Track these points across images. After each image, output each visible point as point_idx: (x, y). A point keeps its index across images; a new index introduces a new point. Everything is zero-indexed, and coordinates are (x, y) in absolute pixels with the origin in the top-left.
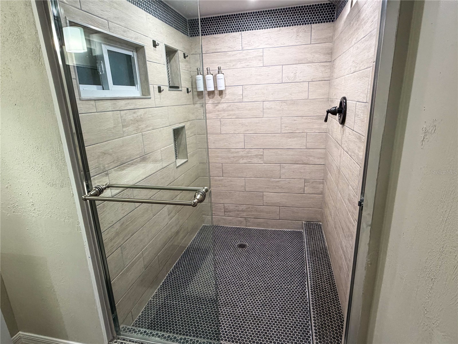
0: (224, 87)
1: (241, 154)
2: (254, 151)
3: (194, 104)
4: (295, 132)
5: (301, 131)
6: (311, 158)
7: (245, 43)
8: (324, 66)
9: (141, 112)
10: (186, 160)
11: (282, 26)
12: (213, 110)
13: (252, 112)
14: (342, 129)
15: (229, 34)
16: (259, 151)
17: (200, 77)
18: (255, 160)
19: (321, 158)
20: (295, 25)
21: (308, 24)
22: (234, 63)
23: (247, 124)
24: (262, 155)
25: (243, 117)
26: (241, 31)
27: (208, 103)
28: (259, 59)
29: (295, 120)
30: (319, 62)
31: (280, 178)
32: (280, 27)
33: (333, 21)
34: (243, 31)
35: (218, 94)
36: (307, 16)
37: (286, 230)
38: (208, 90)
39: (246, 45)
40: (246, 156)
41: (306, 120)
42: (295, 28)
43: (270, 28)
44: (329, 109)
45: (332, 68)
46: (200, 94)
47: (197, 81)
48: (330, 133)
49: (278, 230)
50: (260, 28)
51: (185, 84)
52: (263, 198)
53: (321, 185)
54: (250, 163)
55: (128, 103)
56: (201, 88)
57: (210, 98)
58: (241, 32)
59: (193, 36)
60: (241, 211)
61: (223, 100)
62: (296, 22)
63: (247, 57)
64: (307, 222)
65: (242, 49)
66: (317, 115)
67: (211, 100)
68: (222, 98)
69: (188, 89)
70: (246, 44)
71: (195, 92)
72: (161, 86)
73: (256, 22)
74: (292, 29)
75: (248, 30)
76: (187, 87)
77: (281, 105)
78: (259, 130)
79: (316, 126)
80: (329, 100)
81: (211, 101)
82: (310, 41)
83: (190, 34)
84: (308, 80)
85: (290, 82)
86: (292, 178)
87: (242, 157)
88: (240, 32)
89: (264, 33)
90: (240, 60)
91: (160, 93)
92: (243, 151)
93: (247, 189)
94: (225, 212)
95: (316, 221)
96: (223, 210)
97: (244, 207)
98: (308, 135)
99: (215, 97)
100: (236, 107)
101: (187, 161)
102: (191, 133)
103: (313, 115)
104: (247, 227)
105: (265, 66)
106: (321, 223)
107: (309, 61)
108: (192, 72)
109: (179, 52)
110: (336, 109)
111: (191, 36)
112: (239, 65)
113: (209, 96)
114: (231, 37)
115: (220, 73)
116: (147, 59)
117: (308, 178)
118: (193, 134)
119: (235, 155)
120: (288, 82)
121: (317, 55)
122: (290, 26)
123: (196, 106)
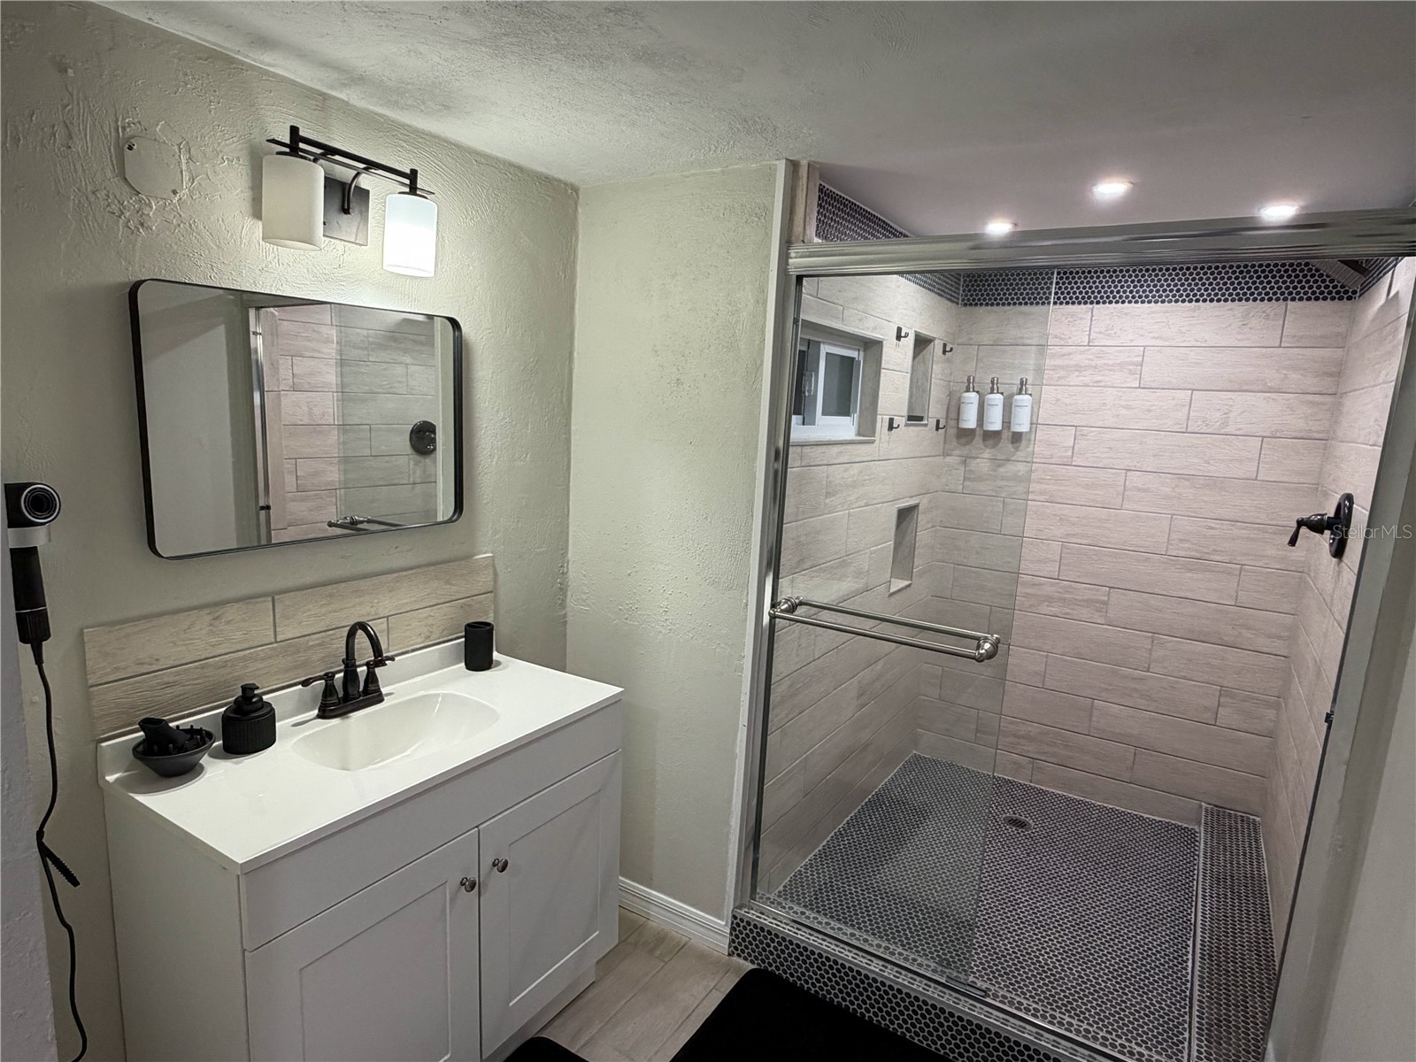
0: (1029, 426)
1: (1048, 590)
2: (1085, 589)
3: (945, 454)
4: (1206, 556)
5: (1226, 559)
6: (1247, 634)
7: (1097, 330)
8: (1313, 403)
9: (855, 469)
10: (907, 583)
11: (1205, 301)
12: (990, 475)
13: (1094, 492)
14: (1337, 568)
15: (1061, 306)
16: (1097, 590)
17: (972, 397)
18: (1084, 613)
19: (1280, 638)
20: (1240, 300)
21: (1278, 299)
22: (1062, 373)
23: (1076, 519)
24: (1105, 603)
25: (1066, 502)
26: (1092, 303)
27: (981, 456)
28: (1130, 370)
29: (1212, 528)
30: (1299, 391)
31: (1148, 671)
32: (1197, 301)
33: (1349, 298)
34: (1098, 303)
35: (1008, 439)
36: (1277, 282)
37: (1146, 816)
38: (985, 428)
39: (1101, 336)
40: (1060, 599)
41: (1243, 531)
42: (1239, 308)
43: (1170, 301)
44: (1305, 516)
45: (1335, 412)
46: (965, 435)
47: (962, 405)
48: (1312, 574)
49: (1123, 810)
50: (1142, 299)
51: (935, 411)
52: (1091, 716)
53: (1271, 713)
54: (1068, 617)
55: (841, 452)
56: (970, 421)
57: (986, 447)
58: (1091, 306)
59: (971, 305)
60: (1022, 737)
61: (1020, 455)
62: (1245, 294)
63: (1100, 362)
64: (1215, 806)
65: (1089, 342)
66: (1279, 523)
67: (988, 450)
68: (1017, 449)
69: (938, 422)
70: (1100, 333)
71: (952, 427)
72: (895, 418)
73: (1135, 287)
74: (1231, 309)
75: (1110, 302)
76: (938, 416)
77: (1177, 486)
78: (1105, 539)
79: (1271, 551)
80: (1318, 489)
81: (987, 454)
82: (1279, 341)
83: (963, 300)
84: (1261, 434)
85: (1208, 431)
86: (1184, 678)
87: (1050, 600)
88: (1089, 306)
89: (1153, 312)
90: (1079, 368)
91: (890, 433)
92: (1052, 585)
93: (1048, 685)
94: (977, 731)
95: (1246, 810)
96: (973, 726)
97: (1034, 729)
98: (1247, 571)
99: (1000, 445)
100: (1052, 476)
101: (909, 586)
102: (928, 522)
103: (1267, 522)
104: (1032, 784)
105: (1144, 388)
106: (1258, 819)
107: (1270, 387)
108: (952, 383)
109: (937, 342)
110: (1322, 519)
111: (965, 305)
112: (1075, 379)
113: (984, 440)
114: (1063, 315)
115: (1024, 392)
116: (884, 365)
117: (1229, 685)
118: (929, 525)
119: (1029, 591)
120: (1202, 431)
121: (1294, 376)
122: (1226, 300)
123: (948, 459)
